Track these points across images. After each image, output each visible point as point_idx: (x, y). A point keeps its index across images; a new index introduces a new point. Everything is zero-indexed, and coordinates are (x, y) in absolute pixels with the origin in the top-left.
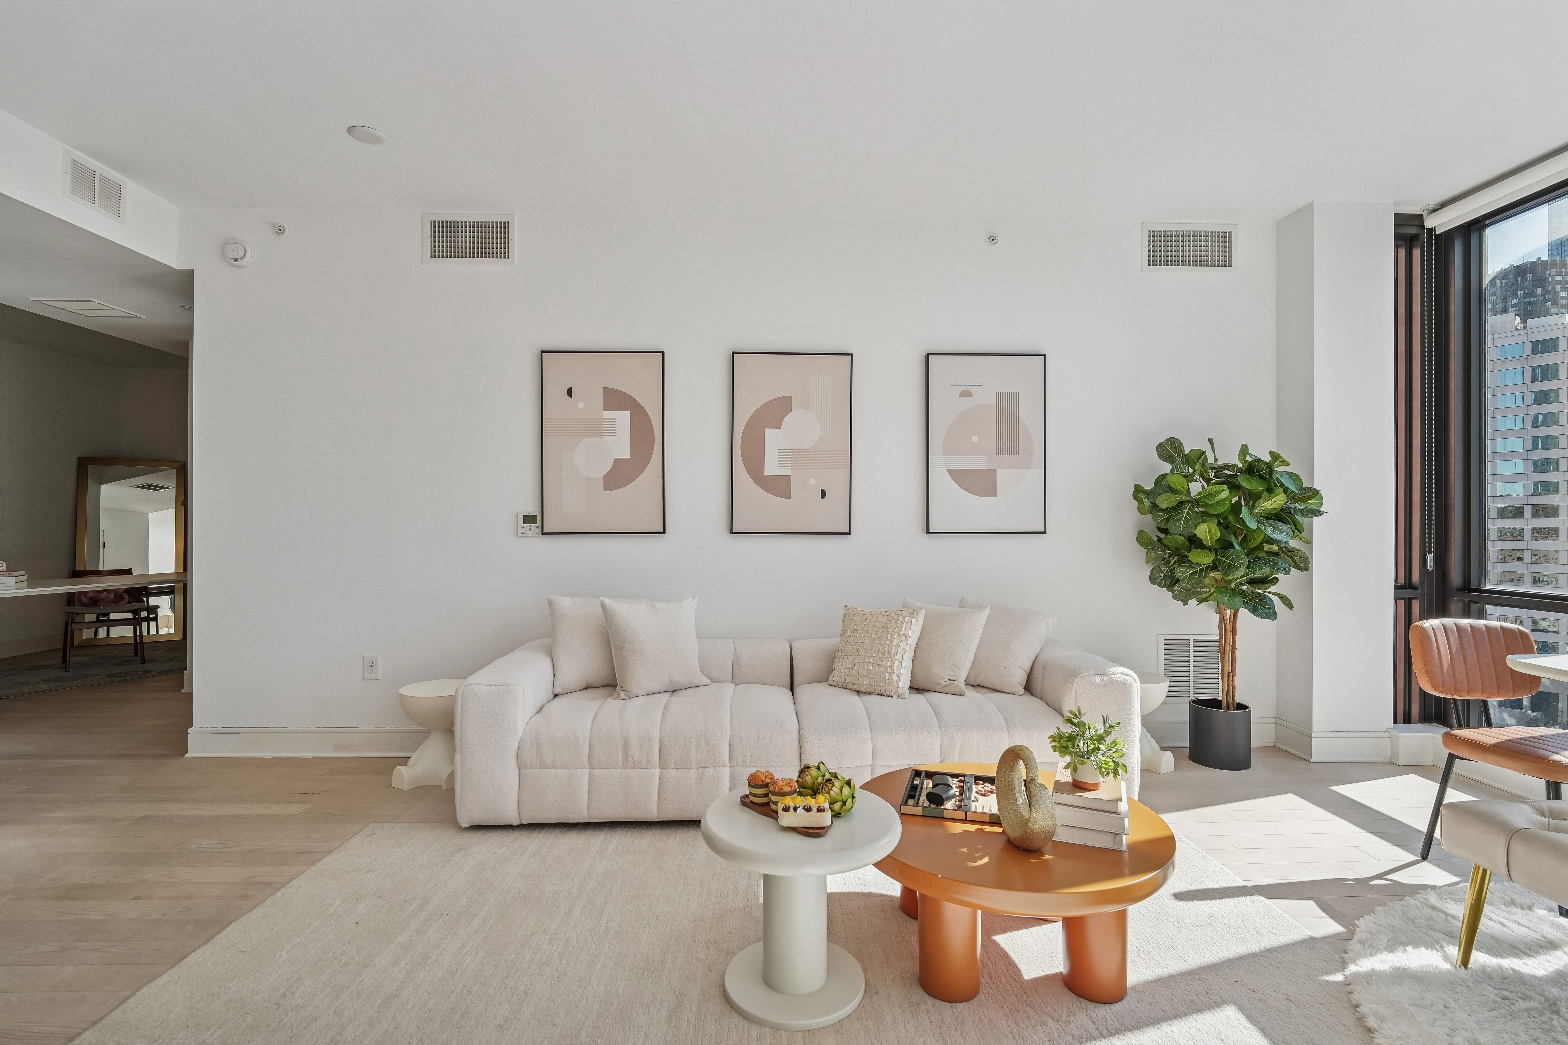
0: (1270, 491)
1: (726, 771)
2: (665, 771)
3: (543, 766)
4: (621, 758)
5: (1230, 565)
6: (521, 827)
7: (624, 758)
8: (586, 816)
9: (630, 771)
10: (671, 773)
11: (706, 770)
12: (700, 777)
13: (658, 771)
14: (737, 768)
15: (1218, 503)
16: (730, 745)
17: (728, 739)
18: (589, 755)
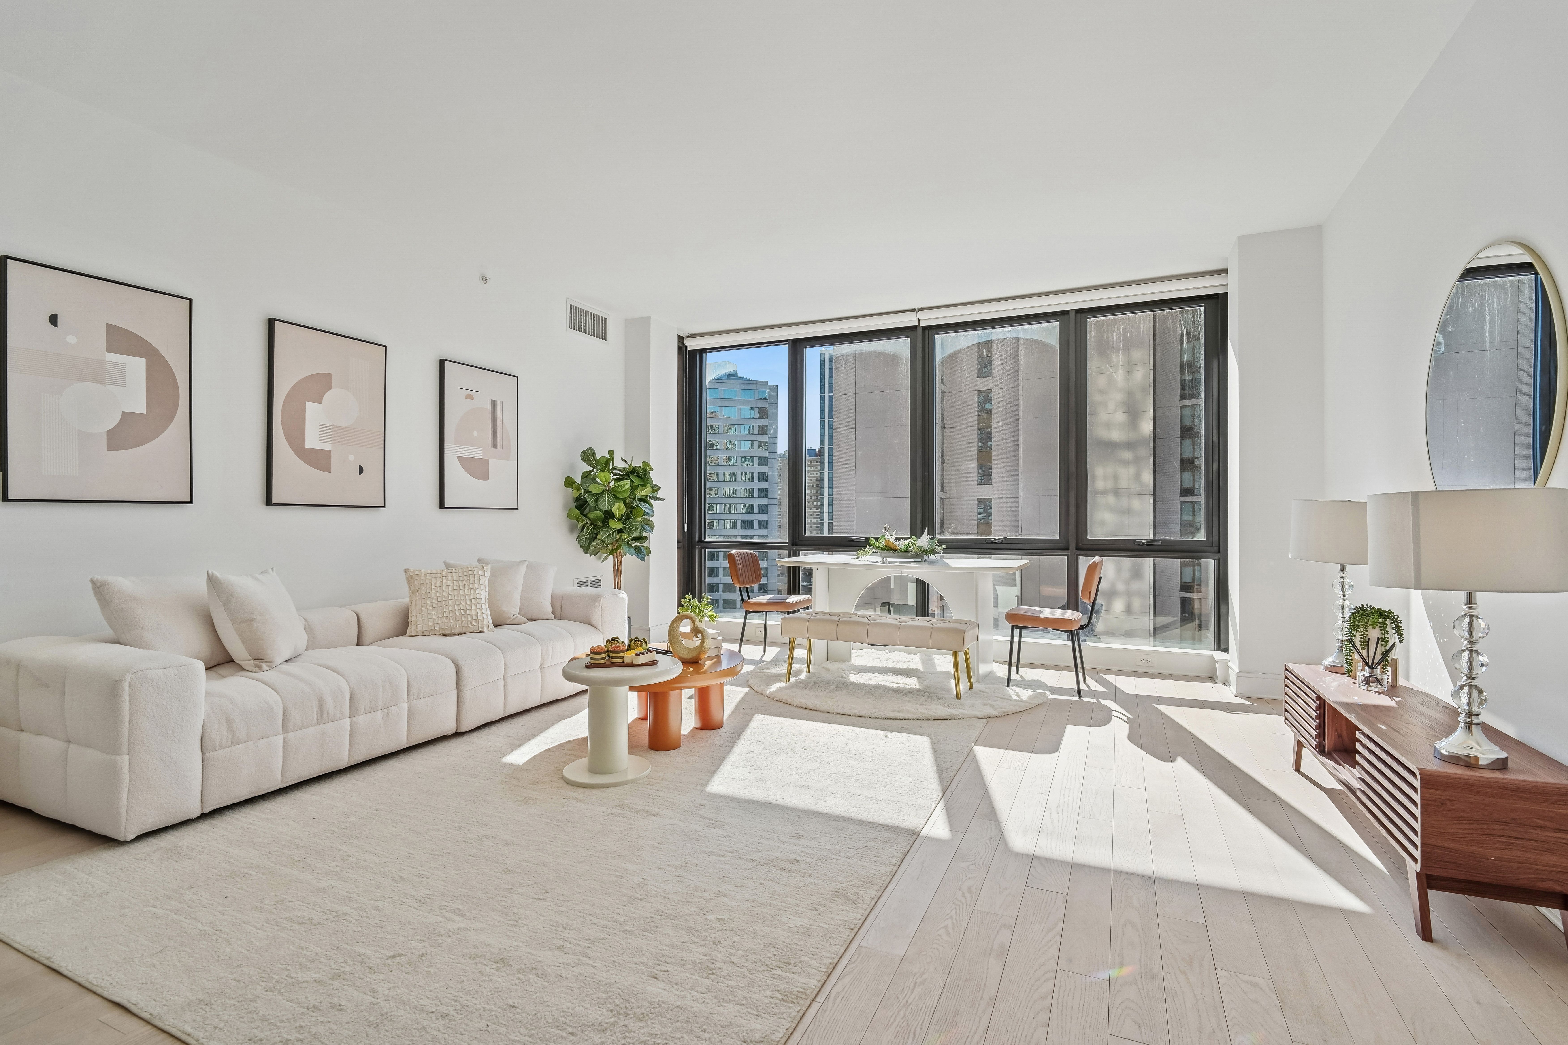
0: (644, 486)
1: (406, 706)
2: (355, 719)
3: (235, 742)
4: (315, 716)
5: (630, 529)
6: (204, 816)
7: (319, 715)
8: (280, 782)
9: (324, 726)
10: (361, 719)
11: (390, 709)
12: (386, 716)
13: (348, 720)
14: (412, 702)
15: (623, 492)
16: (408, 683)
17: (406, 679)
18: (283, 720)
